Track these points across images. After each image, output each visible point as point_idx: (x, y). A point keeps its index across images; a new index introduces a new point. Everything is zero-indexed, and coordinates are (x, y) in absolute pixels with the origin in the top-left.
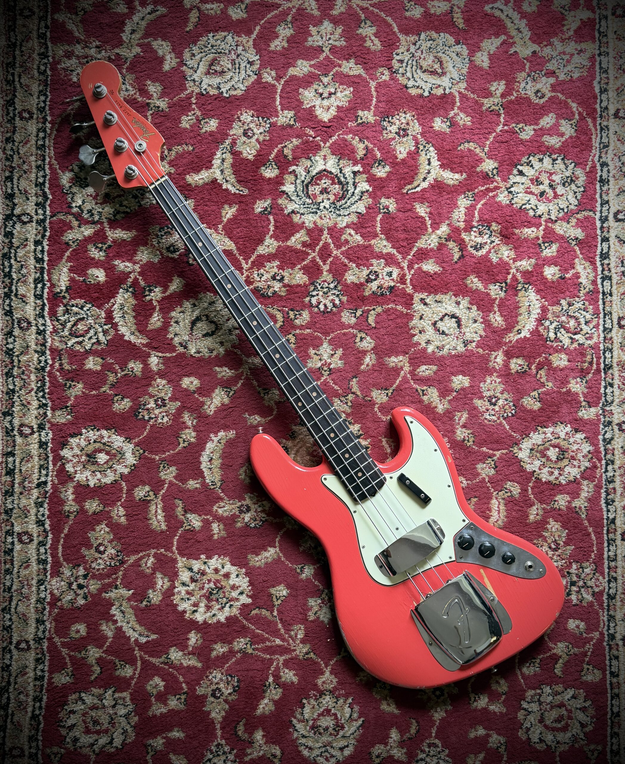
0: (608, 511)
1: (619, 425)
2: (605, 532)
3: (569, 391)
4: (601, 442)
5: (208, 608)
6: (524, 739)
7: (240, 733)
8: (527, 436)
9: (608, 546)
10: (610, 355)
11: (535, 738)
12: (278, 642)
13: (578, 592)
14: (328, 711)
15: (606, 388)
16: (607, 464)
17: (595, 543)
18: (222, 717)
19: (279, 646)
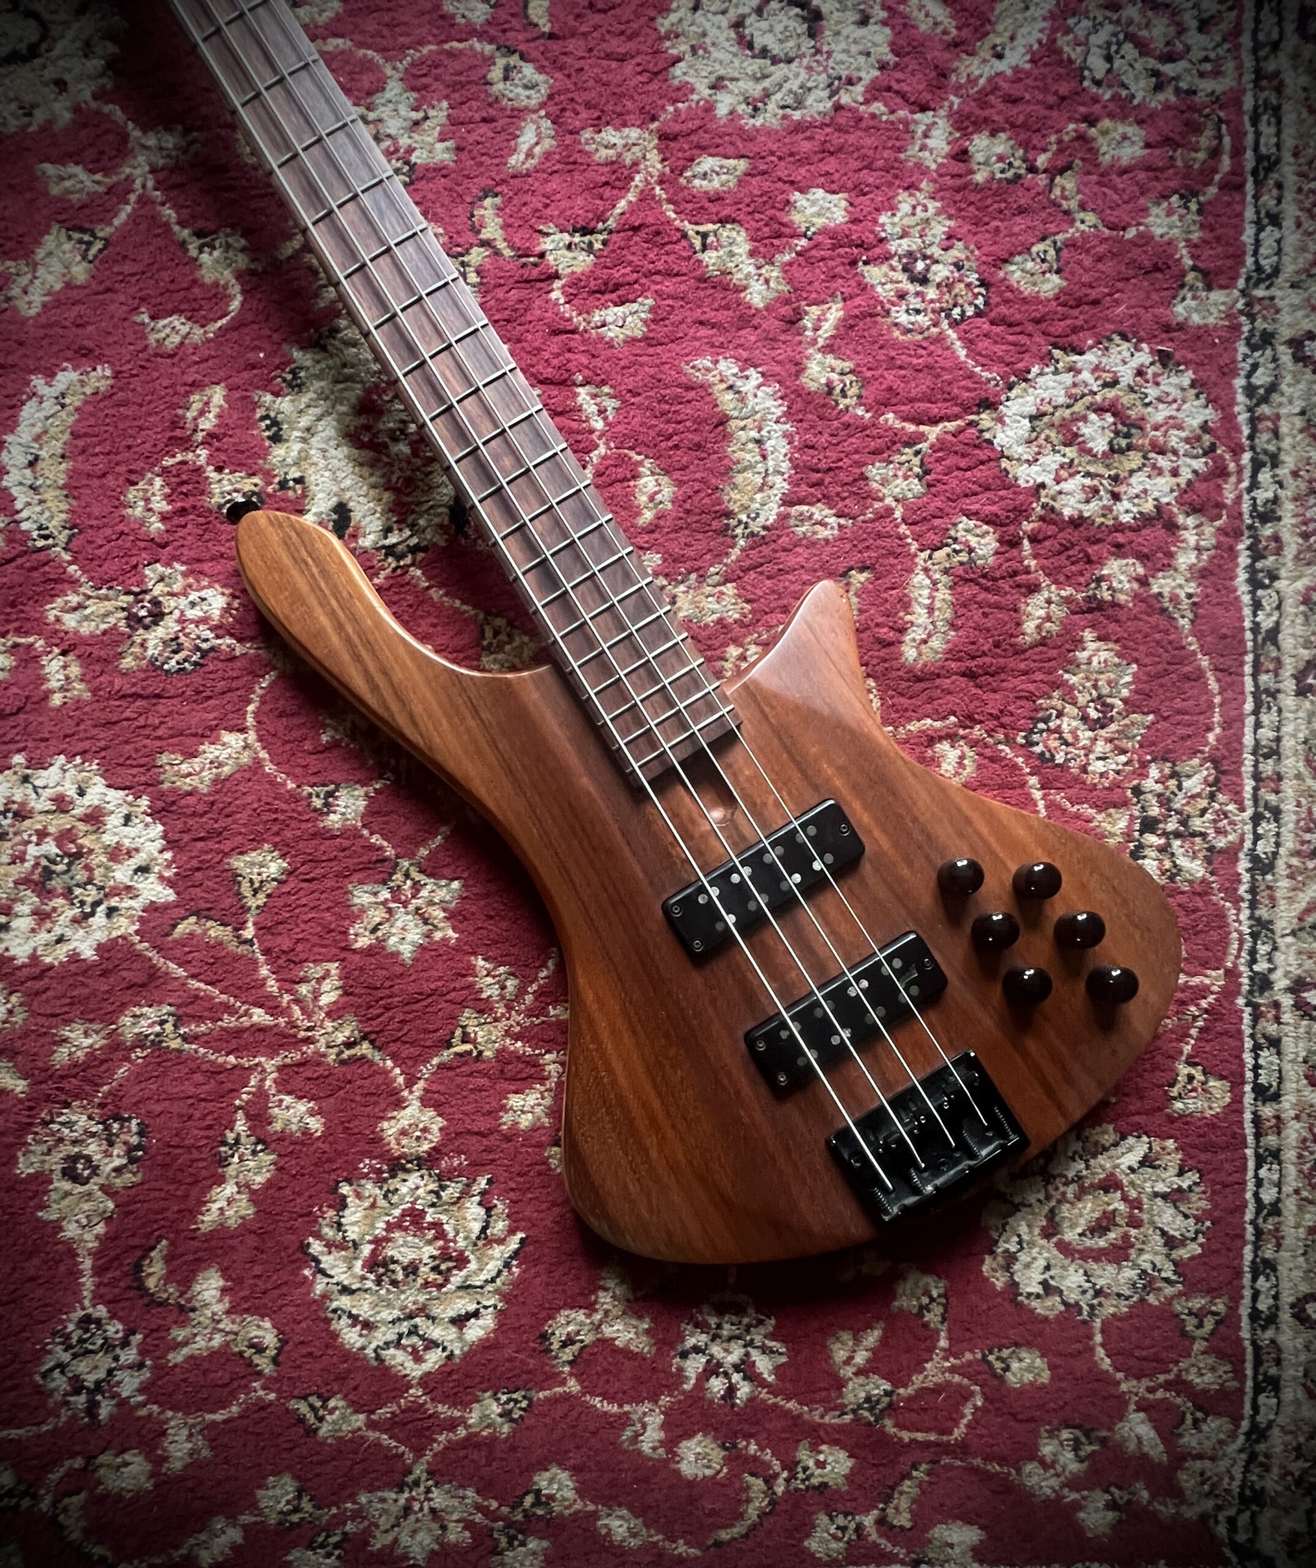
0: (1257, 605)
1: (1295, 344)
2: (1248, 669)
3: (1145, 239)
4: (1240, 398)
5: (42, 917)
6: (999, 1285)
7: (151, 1283)
8: (1023, 376)
9: (1256, 712)
10: (1272, 130)
11: (1030, 1281)
12: (259, 1016)
13: (1162, 850)
14: (415, 1216)
15: (1260, 229)
16: (1257, 466)
17: (1217, 700)
18: (97, 1237)
19: (261, 1029)
